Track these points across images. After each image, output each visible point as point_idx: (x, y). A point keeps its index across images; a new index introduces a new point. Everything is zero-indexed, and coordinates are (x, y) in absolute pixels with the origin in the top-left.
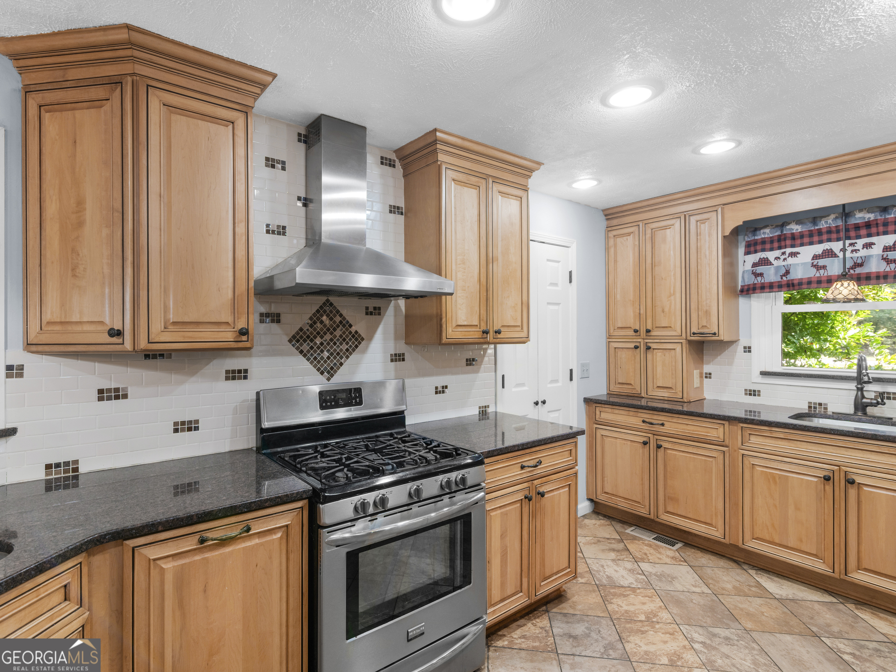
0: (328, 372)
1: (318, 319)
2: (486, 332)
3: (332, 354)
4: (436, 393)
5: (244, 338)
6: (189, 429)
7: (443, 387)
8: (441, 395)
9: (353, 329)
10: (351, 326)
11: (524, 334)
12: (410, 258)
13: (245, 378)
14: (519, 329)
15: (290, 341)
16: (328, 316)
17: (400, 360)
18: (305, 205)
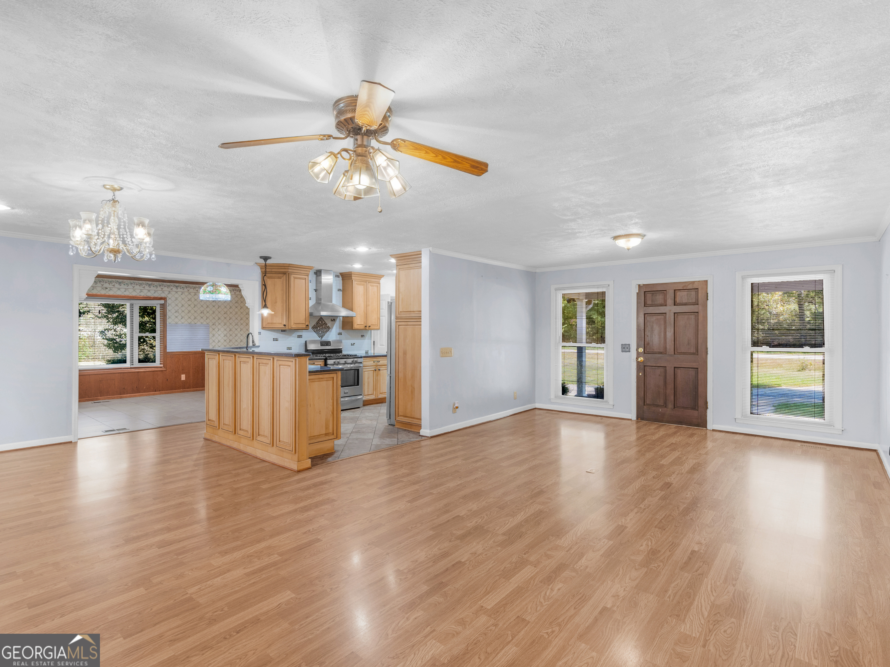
0: (321, 337)
1: (319, 323)
2: (366, 326)
3: (322, 332)
4: (351, 345)
5: (307, 327)
6: (290, 349)
7: (354, 343)
8: (353, 345)
9: (327, 325)
10: (327, 324)
11: (378, 327)
12: (344, 306)
13: (302, 337)
14: (377, 326)
15: (312, 328)
16: (321, 322)
17: (340, 334)
18: (316, 291)
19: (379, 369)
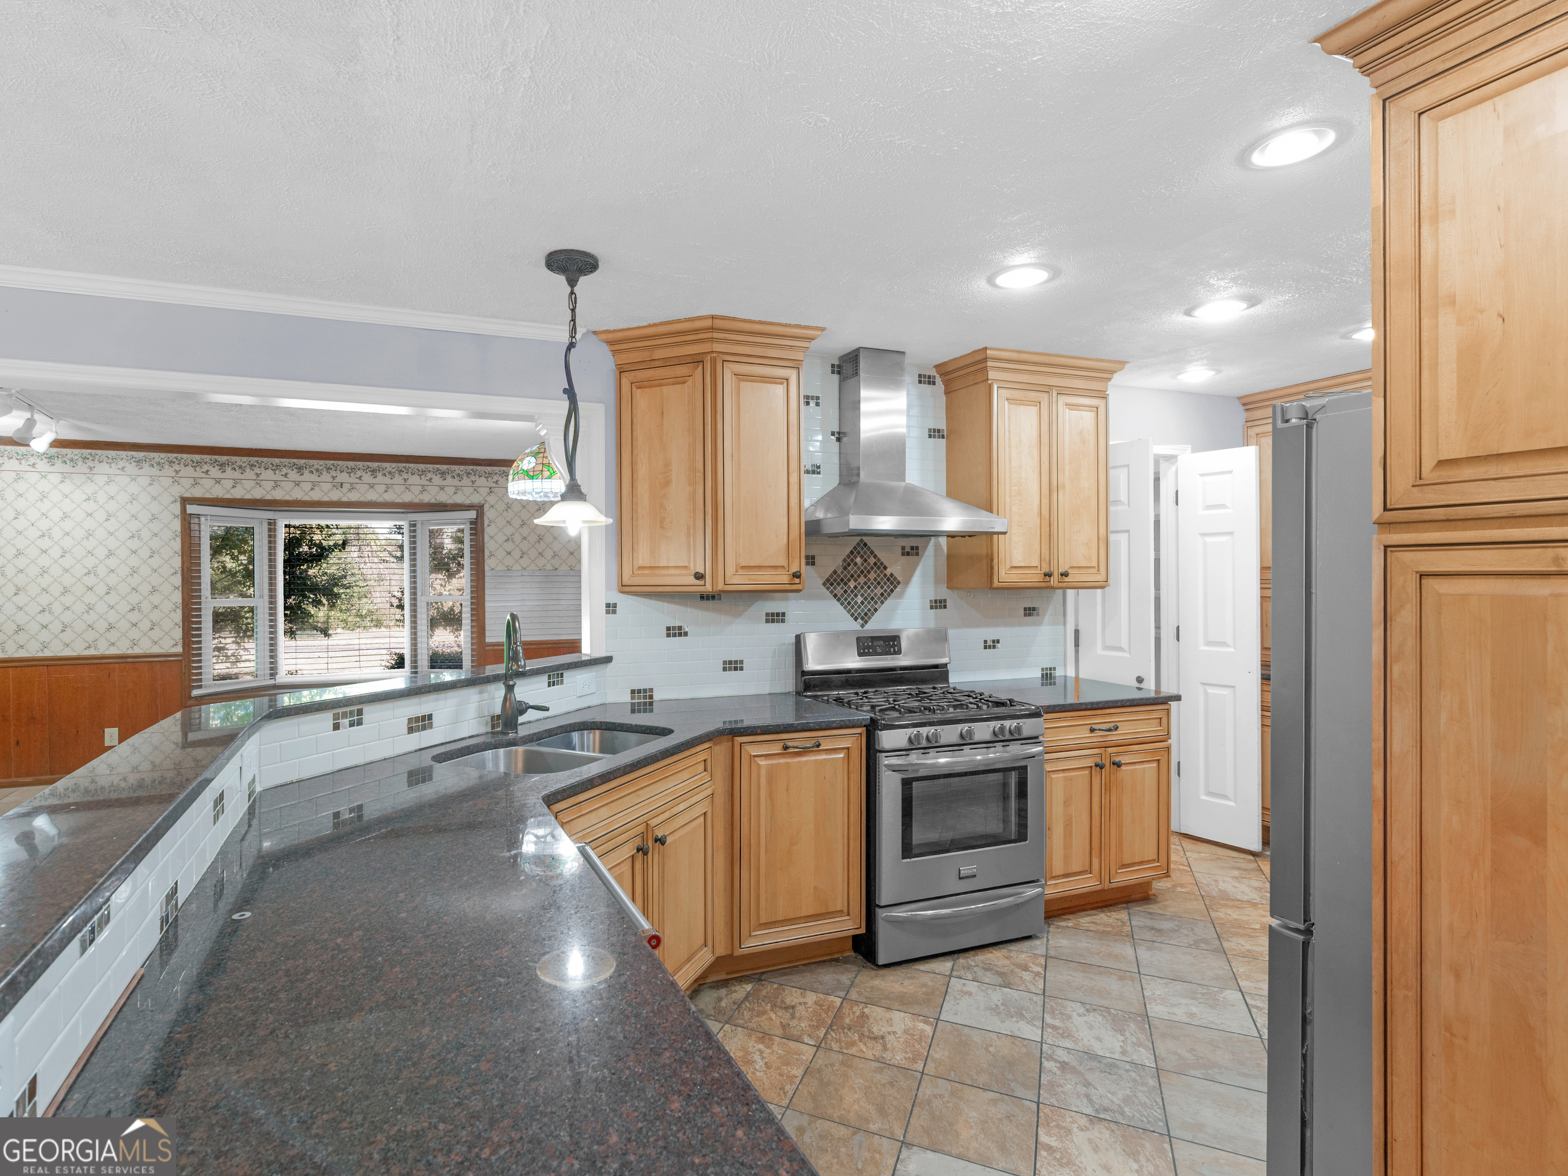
0: (862, 619)
1: (852, 561)
2: (1048, 575)
3: (866, 599)
4: (985, 647)
5: (797, 581)
6: (736, 669)
7: (994, 641)
8: (992, 650)
9: (888, 572)
10: (885, 568)
11: (1101, 577)
12: (955, 492)
13: (783, 621)
14: (1094, 571)
15: (824, 584)
16: (862, 557)
17: (940, 608)
18: (839, 440)
19: (1117, 759)
